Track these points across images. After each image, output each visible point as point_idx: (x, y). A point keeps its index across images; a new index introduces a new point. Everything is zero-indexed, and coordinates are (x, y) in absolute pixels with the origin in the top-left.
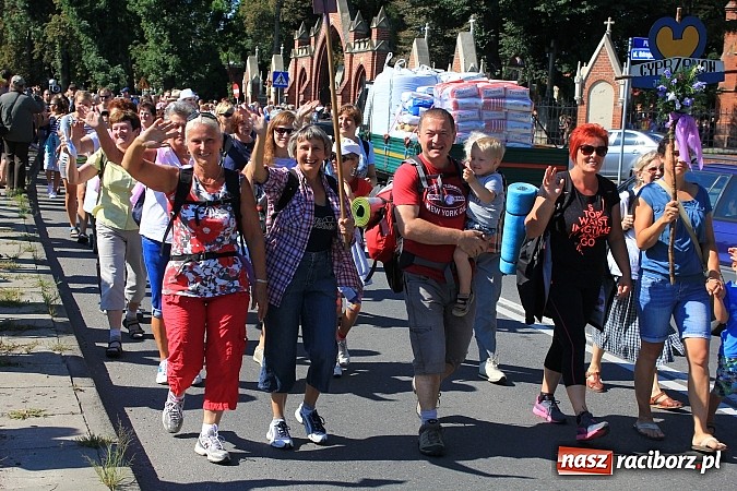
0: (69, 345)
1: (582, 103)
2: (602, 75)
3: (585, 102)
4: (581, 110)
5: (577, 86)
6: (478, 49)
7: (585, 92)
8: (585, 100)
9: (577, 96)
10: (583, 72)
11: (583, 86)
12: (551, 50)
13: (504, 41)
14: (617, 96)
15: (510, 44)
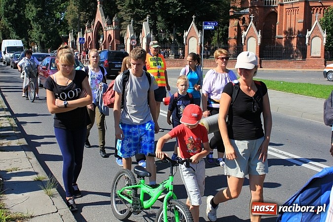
0: (23, 141)
1: (186, 44)
2: (192, 35)
3: (187, 44)
4: (186, 47)
5: (184, 39)
7: (187, 41)
8: (187, 43)
9: (184, 42)
10: (186, 34)
11: (186, 39)
12: (174, 27)
13: (158, 24)
14: (198, 42)
15: (160, 25)
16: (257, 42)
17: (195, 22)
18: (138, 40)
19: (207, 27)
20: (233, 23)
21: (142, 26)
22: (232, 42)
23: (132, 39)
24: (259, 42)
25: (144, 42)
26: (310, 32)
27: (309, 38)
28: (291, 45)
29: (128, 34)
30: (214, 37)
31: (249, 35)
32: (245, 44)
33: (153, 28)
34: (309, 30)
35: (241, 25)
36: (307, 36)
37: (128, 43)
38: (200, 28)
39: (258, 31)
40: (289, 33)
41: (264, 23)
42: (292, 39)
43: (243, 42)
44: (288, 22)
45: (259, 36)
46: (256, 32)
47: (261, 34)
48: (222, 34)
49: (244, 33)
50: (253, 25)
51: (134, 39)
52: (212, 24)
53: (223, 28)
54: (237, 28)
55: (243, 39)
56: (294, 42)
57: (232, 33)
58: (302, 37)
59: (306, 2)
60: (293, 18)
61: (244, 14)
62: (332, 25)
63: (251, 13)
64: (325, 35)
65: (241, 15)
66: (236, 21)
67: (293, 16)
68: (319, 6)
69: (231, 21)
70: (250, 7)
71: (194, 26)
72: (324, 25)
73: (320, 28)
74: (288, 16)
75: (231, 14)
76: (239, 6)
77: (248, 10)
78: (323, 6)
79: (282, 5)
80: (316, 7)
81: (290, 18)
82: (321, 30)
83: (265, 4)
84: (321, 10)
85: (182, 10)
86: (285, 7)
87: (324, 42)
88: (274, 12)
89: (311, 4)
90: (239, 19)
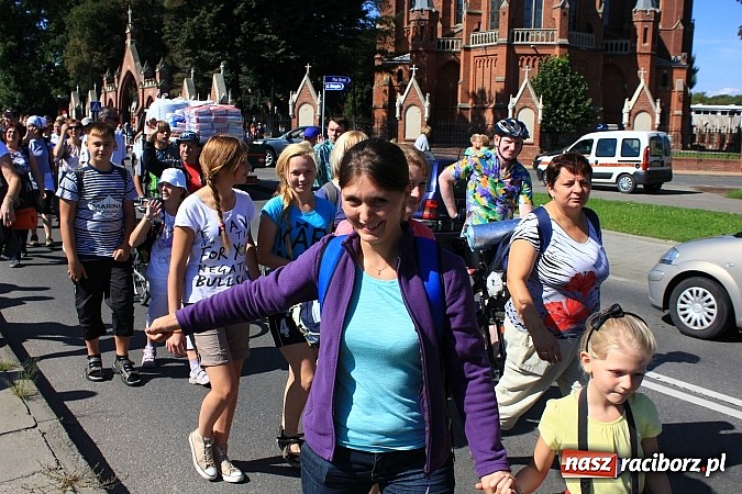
1: (294, 117)
2: (305, 99)
3: (296, 116)
4: (294, 121)
5: (291, 107)
6: (228, 88)
7: (296, 110)
8: (296, 114)
9: (291, 113)
10: (294, 97)
11: (294, 107)
12: (272, 84)
13: (242, 78)
14: (315, 112)
16: (423, 115)
17: (310, 76)
19: (332, 86)
20: (382, 80)
21: (212, 80)
22: (380, 114)
24: (426, 115)
26: (515, 100)
27: (514, 109)
28: (483, 120)
30: (346, 105)
31: (408, 103)
32: (401, 118)
33: (232, 85)
34: (514, 97)
35: (395, 83)
36: (510, 106)
38: (318, 88)
39: (425, 96)
40: (480, 97)
41: (436, 82)
42: (485, 109)
43: (397, 115)
44: (479, 81)
45: (427, 104)
46: (421, 97)
47: (430, 101)
48: (361, 100)
49: (400, 99)
50: (415, 83)
52: (340, 80)
53: (363, 88)
54: (387, 88)
55: (398, 109)
56: (489, 116)
57: (379, 99)
58: (500, 111)
59: (510, 47)
60: (487, 75)
61: (400, 64)
62: (554, 88)
63: (414, 61)
64: (540, 106)
65: (396, 66)
66: (386, 77)
67: (487, 70)
68: (532, 55)
69: (378, 77)
70: (411, 52)
71: (309, 83)
72: (540, 87)
73: (532, 92)
74: (479, 70)
75: (377, 63)
76: (392, 50)
77: (407, 57)
78: (538, 55)
79: (467, 49)
80: (526, 55)
81: (482, 73)
82: (534, 97)
83: (439, 47)
84: (535, 60)
85: (287, 52)
86: (473, 53)
87: (540, 117)
88: (454, 61)
89: (518, 51)
90: (392, 73)
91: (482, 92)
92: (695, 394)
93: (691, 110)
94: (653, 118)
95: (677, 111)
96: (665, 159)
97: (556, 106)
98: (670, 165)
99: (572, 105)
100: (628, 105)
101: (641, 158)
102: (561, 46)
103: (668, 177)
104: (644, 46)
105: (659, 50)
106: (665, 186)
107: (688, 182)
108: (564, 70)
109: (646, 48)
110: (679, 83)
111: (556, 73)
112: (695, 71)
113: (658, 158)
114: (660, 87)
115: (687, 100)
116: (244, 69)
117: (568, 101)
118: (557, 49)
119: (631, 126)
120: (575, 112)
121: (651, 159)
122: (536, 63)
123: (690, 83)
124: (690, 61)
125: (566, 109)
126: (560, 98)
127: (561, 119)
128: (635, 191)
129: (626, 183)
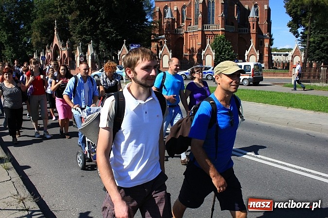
2: (124, 53)
4: (120, 62)
6: (94, 48)
8: (121, 59)
9: (119, 58)
10: (120, 52)
11: (120, 56)
15: (101, 46)
17: (126, 44)
18: (85, 58)
20: (154, 45)
21: (88, 47)
23: (80, 57)
25: (89, 59)
26: (204, 52)
27: (204, 55)
28: (193, 60)
29: (78, 53)
31: (164, 53)
33: (96, 49)
34: (204, 50)
35: (159, 46)
36: (202, 54)
37: (78, 59)
38: (128, 49)
39: (170, 51)
40: (192, 51)
41: (175, 45)
42: (193, 55)
44: (191, 45)
45: (171, 54)
46: (168, 51)
49: (161, 52)
50: (166, 46)
51: (82, 57)
52: (136, 45)
54: (156, 48)
55: (160, 56)
56: (195, 58)
58: (199, 56)
59: (203, 31)
60: (194, 42)
61: (161, 39)
62: (219, 47)
63: (166, 38)
64: (214, 54)
65: (159, 39)
66: (156, 44)
67: (194, 40)
68: (211, 34)
69: (153, 44)
70: (165, 34)
71: (125, 47)
72: (214, 47)
73: (211, 49)
74: (191, 41)
75: (152, 39)
76: (158, 33)
77: (164, 36)
78: (213, 34)
79: (186, 33)
80: (209, 34)
81: (193, 42)
82: (211, 50)
83: (176, 32)
84: (212, 36)
85: (116, 36)
86: (189, 34)
87: (214, 58)
88: (182, 37)
89: (206, 33)
90: (158, 42)
91: (193, 48)
92: (264, 160)
93: (272, 54)
94: (256, 57)
95: (266, 55)
96: (260, 72)
97: (220, 53)
98: (262, 75)
99: (227, 53)
100: (247, 53)
101: (251, 72)
102: (222, 31)
103: (262, 79)
104: (253, 30)
105: (259, 32)
106: (260, 83)
107: (269, 81)
108: (223, 40)
109: (254, 31)
110: (266, 44)
111: (220, 41)
112: (273, 40)
113: (257, 72)
114: (260, 46)
115: (270, 50)
116: (101, 42)
117: (225, 52)
118: (221, 32)
119: (248, 60)
120: (228, 56)
121: (255, 73)
122: (213, 37)
123: (271, 44)
124: (271, 36)
125: (224, 55)
126: (222, 51)
127: (222, 59)
128: (249, 85)
129: (246, 82)
